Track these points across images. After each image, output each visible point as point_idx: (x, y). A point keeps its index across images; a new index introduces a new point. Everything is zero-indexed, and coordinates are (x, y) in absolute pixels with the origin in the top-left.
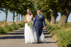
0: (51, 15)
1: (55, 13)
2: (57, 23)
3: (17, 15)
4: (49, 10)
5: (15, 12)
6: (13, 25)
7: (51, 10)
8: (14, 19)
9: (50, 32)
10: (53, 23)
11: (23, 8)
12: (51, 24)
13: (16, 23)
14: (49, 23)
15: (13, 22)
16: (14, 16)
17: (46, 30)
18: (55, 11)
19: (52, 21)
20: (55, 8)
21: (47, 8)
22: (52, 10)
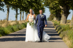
0: (61, 13)
1: (66, 10)
2: (68, 23)
3: (21, 13)
4: (59, 7)
5: (18, 9)
6: (15, 25)
7: (61, 7)
8: (17, 17)
9: (60, 33)
10: (63, 22)
11: (28, 4)
12: (61, 23)
13: (19, 23)
14: (58, 22)
15: (16, 21)
16: (17, 14)
17: (56, 30)
18: (66, 8)
19: (63, 20)
20: (65, 4)
21: (56, 4)
22: (63, 7)
